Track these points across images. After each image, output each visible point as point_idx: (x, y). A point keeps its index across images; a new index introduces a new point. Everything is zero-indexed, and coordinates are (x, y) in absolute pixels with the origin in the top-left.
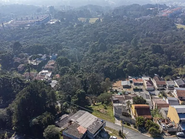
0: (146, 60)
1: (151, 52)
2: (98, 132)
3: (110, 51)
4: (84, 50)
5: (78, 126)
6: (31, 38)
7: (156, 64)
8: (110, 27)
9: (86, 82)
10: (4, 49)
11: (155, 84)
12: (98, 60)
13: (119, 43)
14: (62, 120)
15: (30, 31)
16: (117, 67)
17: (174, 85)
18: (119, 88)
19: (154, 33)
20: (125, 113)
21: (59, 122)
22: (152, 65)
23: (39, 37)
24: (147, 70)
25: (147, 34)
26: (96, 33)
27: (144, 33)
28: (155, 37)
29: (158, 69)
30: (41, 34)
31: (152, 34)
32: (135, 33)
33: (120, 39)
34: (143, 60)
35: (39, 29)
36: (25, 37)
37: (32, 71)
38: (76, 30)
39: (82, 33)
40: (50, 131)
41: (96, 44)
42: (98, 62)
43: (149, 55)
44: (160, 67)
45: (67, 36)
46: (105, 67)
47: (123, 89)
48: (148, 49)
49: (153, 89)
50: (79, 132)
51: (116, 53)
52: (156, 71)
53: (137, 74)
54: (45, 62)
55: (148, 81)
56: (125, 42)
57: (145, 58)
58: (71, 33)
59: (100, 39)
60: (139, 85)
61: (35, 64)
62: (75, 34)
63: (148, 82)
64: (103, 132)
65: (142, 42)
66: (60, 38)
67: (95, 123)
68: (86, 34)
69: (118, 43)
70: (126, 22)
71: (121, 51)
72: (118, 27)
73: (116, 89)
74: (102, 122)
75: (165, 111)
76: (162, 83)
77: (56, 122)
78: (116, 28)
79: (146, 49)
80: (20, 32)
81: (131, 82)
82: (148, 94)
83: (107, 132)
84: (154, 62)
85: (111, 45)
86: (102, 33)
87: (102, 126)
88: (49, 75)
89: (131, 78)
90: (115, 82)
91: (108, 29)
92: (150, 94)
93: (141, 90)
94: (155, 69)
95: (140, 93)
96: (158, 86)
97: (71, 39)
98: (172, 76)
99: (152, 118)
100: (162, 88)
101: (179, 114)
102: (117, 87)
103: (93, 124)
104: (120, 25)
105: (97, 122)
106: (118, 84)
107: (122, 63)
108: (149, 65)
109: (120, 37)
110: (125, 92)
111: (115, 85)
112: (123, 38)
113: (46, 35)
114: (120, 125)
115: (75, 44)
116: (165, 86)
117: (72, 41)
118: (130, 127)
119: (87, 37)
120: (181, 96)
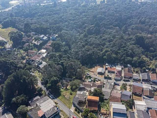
0: (125, 50)
1: (133, 42)
2: (53, 116)
3: (100, 36)
4: (81, 32)
5: (39, 109)
6: (43, 16)
7: (132, 56)
8: (108, 11)
9: (67, 67)
10: (19, 26)
11: (123, 75)
12: (86, 44)
13: (112, 27)
14: (33, 101)
15: (44, 9)
16: (98, 54)
17: (138, 78)
18: (94, 74)
19: (147, 20)
20: (83, 101)
21: (32, 102)
22: (128, 56)
23: (50, 15)
24: (124, 59)
25: (140, 20)
26: (95, 17)
27: (138, 19)
28: (146, 24)
29: (132, 60)
30: (51, 13)
31: (145, 21)
32: (129, 18)
33: (114, 24)
34: (123, 50)
35: (51, 7)
36: (39, 14)
37: (34, 49)
38: (80, 11)
39: (84, 14)
40: (20, 110)
41: (93, 27)
42: (86, 47)
43: (130, 46)
44: (134, 59)
45: (71, 17)
46: (88, 53)
47: (97, 75)
48: (132, 38)
49: (120, 79)
50: (38, 114)
51: (104, 40)
52: (130, 62)
53: (113, 62)
54: (45, 42)
55: (118, 71)
56: (117, 27)
57: (125, 48)
58: (74, 14)
59: (96, 22)
60: (112, 73)
61: (37, 44)
62: (78, 15)
63: (118, 73)
64: (57, 116)
65: (132, 29)
66: (65, 18)
67: (52, 109)
68: (87, 16)
69: (110, 28)
71: (109, 38)
72: (115, 12)
73: (91, 74)
74: (58, 109)
75: (111, 105)
76: (129, 75)
77: (30, 102)
78: (113, 13)
79: (130, 38)
80: (36, 9)
81: (106, 69)
82: (113, 84)
83: (60, 116)
84: (131, 53)
85: (105, 29)
86: (100, 17)
87: (57, 112)
88: (44, 55)
89: (107, 66)
90: (94, 67)
91: (106, 13)
92: (114, 84)
93: (110, 79)
94: (130, 60)
95: (107, 81)
96: (125, 76)
97: (74, 20)
98: (142, 69)
99: (98, 110)
100: (127, 79)
101: (114, 113)
102: (93, 73)
103: (50, 109)
104: (119, 9)
105: (54, 108)
106: (95, 69)
107: (104, 51)
108: (125, 56)
109: (115, 21)
110: (96, 79)
111: (93, 70)
112: (117, 23)
113: (55, 14)
114: (73, 112)
115: (75, 25)
116: (131, 77)
117: (74, 22)
118: (78, 115)
119: (87, 20)
120: (136, 92)
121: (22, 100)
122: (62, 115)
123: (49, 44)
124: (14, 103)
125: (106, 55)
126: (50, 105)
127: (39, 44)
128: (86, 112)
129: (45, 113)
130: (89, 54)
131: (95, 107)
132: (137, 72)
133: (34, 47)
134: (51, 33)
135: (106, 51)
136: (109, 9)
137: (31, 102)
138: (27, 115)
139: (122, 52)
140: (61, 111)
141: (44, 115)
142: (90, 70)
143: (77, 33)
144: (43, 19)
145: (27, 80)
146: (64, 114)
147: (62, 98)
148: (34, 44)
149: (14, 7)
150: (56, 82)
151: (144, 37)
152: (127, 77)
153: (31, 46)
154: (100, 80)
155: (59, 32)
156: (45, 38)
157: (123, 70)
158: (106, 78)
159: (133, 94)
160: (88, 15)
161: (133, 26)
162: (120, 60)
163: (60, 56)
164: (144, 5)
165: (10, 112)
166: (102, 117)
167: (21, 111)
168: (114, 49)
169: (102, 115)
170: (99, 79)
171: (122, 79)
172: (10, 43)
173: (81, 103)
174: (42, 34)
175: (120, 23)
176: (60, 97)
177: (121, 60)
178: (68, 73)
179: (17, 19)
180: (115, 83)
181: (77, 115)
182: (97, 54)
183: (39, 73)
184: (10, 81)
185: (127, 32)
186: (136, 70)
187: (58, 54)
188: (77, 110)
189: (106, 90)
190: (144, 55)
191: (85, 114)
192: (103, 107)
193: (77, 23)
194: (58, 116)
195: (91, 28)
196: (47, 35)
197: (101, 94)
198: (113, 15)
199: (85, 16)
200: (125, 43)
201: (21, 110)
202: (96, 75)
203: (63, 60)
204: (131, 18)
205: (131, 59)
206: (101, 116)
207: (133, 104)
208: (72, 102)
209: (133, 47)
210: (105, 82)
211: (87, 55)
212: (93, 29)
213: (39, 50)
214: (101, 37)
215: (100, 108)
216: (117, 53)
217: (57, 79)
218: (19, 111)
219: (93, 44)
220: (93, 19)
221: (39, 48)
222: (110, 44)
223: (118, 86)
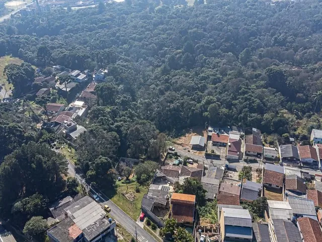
0: (246, 99)
1: (262, 83)
2: (100, 236)
4: (156, 63)
5: (71, 224)
6: (77, 31)
7: (261, 110)
8: (211, 20)
9: (128, 136)
10: (26, 53)
11: (243, 149)
12: (168, 89)
13: (219, 54)
14: (59, 207)
15: (78, 17)
16: (192, 108)
17: (275, 155)
18: (185, 149)
19: (289, 39)
20: (162, 204)
21: (55, 209)
22: (252, 110)
23: (91, 30)
24: (245, 118)
25: (276, 39)
26: (183, 32)
27: (272, 35)
28: (288, 46)
29: (262, 120)
30: (94, 25)
31: (285, 40)
32: (254, 34)
33: (222, 47)
34: (242, 99)
35: (93, 14)
36: (69, 27)
37: (59, 100)
38: (153, 21)
39: (161, 27)
40: (31, 226)
41: (180, 53)
42: (167, 93)
43: (256, 90)
44: (266, 116)
45: (134, 33)
46: (172, 106)
47: (191, 151)
48: (260, 75)
49: (237, 158)
50: (69, 234)
51: (204, 78)
52: (257, 123)
53: (223, 125)
54: (82, 85)
55: (233, 143)
56: (229, 53)
57: (246, 95)
58: (142, 27)
59: (186, 44)
60: (220, 146)
61: (65, 89)
62: (149, 30)
63: (232, 145)
64: (110, 237)
65: (261, 56)
66: (122, 36)
67: (98, 223)
68: (167, 32)
69: (215, 56)
70: (245, 10)
71: (213, 75)
72: (226, 21)
73: (179, 150)
74: (110, 222)
75: (220, 212)
76: (256, 148)
77: (51, 209)
78: (221, 23)
79: (256, 75)
80: (62, 17)
81: (209, 138)
82: (223, 168)
83: (116, 237)
84: (258, 105)
85: (205, 57)
86: (194, 32)
87: (109, 228)
88: (81, 113)
89: (211, 131)
90: (184, 135)
91: (206, 25)
92: (225, 169)
93: (217, 157)
94: (256, 118)
95: (212, 162)
96: (247, 153)
97: (140, 40)
98: (281, 136)
99: (194, 222)
100: (253, 158)
101: (226, 226)
102: (183, 146)
103: (95, 223)
104: (232, 16)
105: (103, 220)
106: (187, 138)
107: (203, 102)
108: (247, 112)
109: (225, 41)
110: (189, 159)
111: (182, 140)
112: (229, 44)
113: (101, 27)
114: (142, 227)
115: (143, 51)
116: (260, 154)
117: (141, 44)
118: (153, 232)
119: (167, 38)
120: (270, 183)
121: (36, 205)
122: (119, 235)
123: (90, 89)
124: (18, 212)
125: (208, 110)
126: (94, 214)
127: (68, 90)
128: (169, 227)
129: (83, 230)
130: (174, 109)
131: (187, 216)
132: (271, 143)
133: (60, 97)
134: (94, 67)
135: (209, 102)
136: (213, 17)
137: (53, 208)
138: (46, 237)
139: (241, 103)
140: (117, 226)
141: (82, 235)
142: (175, 140)
143: (148, 66)
144: (77, 38)
145: (45, 163)
146: (124, 232)
147: (118, 200)
148: (60, 90)
149: (16, 14)
150: (105, 167)
151: (284, 71)
152: (252, 153)
153: (53, 95)
154: (196, 162)
155: (111, 65)
156: (82, 77)
157: (243, 139)
158: (208, 156)
159: (265, 189)
160: (171, 29)
161: (262, 51)
162: (237, 120)
163: (114, 114)
164: (282, 7)
165: (10, 232)
166: (202, 236)
167: (33, 229)
168: (224, 96)
169: (203, 231)
170: (196, 159)
171: (242, 157)
172: (8, 89)
173: (158, 209)
174: (75, 69)
175: (235, 44)
176: (115, 198)
177: (239, 118)
178: (129, 148)
179: (22, 38)
180: (227, 166)
181: (151, 234)
182: (190, 109)
183: (70, 148)
184: (9, 167)
185: (250, 63)
186: (269, 139)
187: (109, 110)
188: (151, 222)
189: (209, 181)
190: (286, 109)
191: (167, 231)
192: (203, 216)
193: (147, 45)
194: (112, 236)
195: (176, 55)
196: (86, 71)
197: (200, 188)
198: (222, 29)
199: (164, 30)
200: (247, 85)
201: (33, 225)
202: (189, 151)
203: (121, 121)
204: (257, 35)
205: (259, 116)
206: (200, 234)
207: (266, 207)
208: (139, 206)
209: (263, 92)
210: (206, 164)
211: (170, 110)
212: (181, 57)
213: (69, 101)
214: (197, 74)
215: (197, 217)
216: (229, 106)
217: (107, 159)
218: (28, 229)
219: (182, 87)
220: (181, 37)
221: (70, 97)
222: (216, 88)
223: (234, 172)
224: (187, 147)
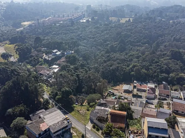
0: (158, 65)
1: (168, 58)
2: (61, 132)
3: (126, 53)
4: (102, 49)
5: (42, 122)
6: (58, 34)
7: (168, 72)
8: (135, 28)
9: (83, 80)
10: (28, 42)
11: (157, 93)
12: (109, 60)
13: (140, 45)
14: (36, 114)
15: (59, 28)
16: (124, 69)
17: (179, 96)
18: (119, 92)
19: (183, 38)
20: (103, 118)
21: (33, 115)
22: (162, 72)
23: (66, 34)
24: (157, 76)
25: (174, 38)
26: (119, 34)
27: (172, 37)
28: (182, 42)
29: (169, 77)
30: (68, 32)
31: (180, 38)
32: (161, 36)
33: (142, 42)
34: (155, 65)
35: (68, 26)
36: (54, 33)
37: (44, 65)
38: (101, 29)
39: (105, 32)
41: (116, 44)
42: (108, 62)
43: (164, 61)
44: (171, 75)
45: (90, 35)
46: (111, 68)
48: (166, 54)
49: (153, 98)
50: (40, 128)
51: (130, 55)
53: (143, 79)
54: (58, 58)
55: (150, 88)
56: (147, 45)
58: (95, 32)
59: (120, 39)
60: (142, 91)
61: (48, 59)
62: (99, 33)
63: (150, 90)
64: (67, 133)
65: (165, 46)
66: (83, 36)
67: (60, 123)
68: (109, 34)
69: (138, 46)
70: (156, 24)
71: (136, 54)
72: (144, 29)
74: (68, 122)
76: (166, 92)
77: (30, 115)
78: (141, 30)
79: (163, 54)
80: (51, 28)
81: (135, 87)
82: (144, 102)
83: (72, 134)
84: (166, 69)
85: (131, 47)
86: (125, 34)
87: (67, 127)
88: (56, 71)
89: (136, 83)
90: (119, 85)
91: (132, 30)
92: (146, 103)
93: (140, 97)
94: (165, 76)
95: (137, 99)
96: (160, 95)
97: (93, 38)
98: (182, 86)
99: (125, 127)
100: (164, 98)
102: (117, 91)
103: (58, 123)
104: (148, 27)
105: (63, 121)
106: (120, 87)
107: (131, 66)
108: (159, 72)
109: (144, 39)
110: (122, 97)
111: (117, 87)
112: (146, 40)
113: (72, 33)
114: (90, 129)
115: (95, 43)
116: (169, 96)
117: (94, 40)
118: (97, 133)
119: (109, 37)
120: (177, 110)
122: (73, 132)
123: (63, 60)
124: (10, 115)
125: (134, 70)
126: (58, 117)
127: (50, 59)
128: (108, 128)
129: (50, 126)
130: (113, 70)
131: (121, 123)
132: (175, 90)
133: (45, 63)
135: (134, 66)
136: (136, 27)
137: (32, 115)
138: (25, 131)
139: (155, 68)
140: (73, 128)
141: (49, 129)
142: (112, 88)
143: (97, 51)
144: (58, 38)
145: (30, 87)
146: (77, 131)
147: (75, 114)
148: (45, 59)
149: (26, 27)
151: (181, 52)
152: (163, 95)
153: (41, 62)
154: (127, 99)
155: (76, 48)
156: (58, 53)
157: (157, 88)
158: (134, 96)
159: (174, 114)
160: (111, 33)
161: (166, 44)
162: (152, 77)
163: (76, 69)
164: (177, 24)
165: (2, 128)
166: (131, 135)
167: (17, 124)
168: (144, 63)
169: (132, 133)
170: (126, 97)
171: (157, 97)
173: (102, 120)
174: (56, 49)
175: (150, 40)
176: (73, 113)
177: (154, 76)
178: (84, 88)
179: (27, 36)
180: (147, 101)
182: (122, 70)
183: (48, 87)
184: (7, 87)
185: (159, 49)
186: (174, 88)
187: (73, 67)
188: (96, 127)
189: (136, 108)
190: (184, 73)
191: (107, 131)
192: (132, 126)
193: (97, 40)
194: (69, 133)
195: (114, 45)
196: (61, 51)
198: (141, 32)
199: (107, 34)
200: (158, 58)
201: (17, 122)
202: (122, 93)
203: (79, 72)
204: (163, 36)
205: (167, 75)
206: (130, 134)
208: (89, 117)
210: (133, 100)
211: (110, 71)
212: (116, 46)
213: (50, 66)
215: (128, 126)
216: (147, 69)
217: (69, 89)
218: (14, 125)
219: (117, 59)
220: (117, 37)
221: (50, 63)
222: (139, 61)
223: (151, 105)
224: (120, 91)
